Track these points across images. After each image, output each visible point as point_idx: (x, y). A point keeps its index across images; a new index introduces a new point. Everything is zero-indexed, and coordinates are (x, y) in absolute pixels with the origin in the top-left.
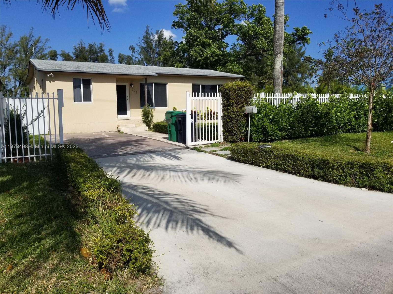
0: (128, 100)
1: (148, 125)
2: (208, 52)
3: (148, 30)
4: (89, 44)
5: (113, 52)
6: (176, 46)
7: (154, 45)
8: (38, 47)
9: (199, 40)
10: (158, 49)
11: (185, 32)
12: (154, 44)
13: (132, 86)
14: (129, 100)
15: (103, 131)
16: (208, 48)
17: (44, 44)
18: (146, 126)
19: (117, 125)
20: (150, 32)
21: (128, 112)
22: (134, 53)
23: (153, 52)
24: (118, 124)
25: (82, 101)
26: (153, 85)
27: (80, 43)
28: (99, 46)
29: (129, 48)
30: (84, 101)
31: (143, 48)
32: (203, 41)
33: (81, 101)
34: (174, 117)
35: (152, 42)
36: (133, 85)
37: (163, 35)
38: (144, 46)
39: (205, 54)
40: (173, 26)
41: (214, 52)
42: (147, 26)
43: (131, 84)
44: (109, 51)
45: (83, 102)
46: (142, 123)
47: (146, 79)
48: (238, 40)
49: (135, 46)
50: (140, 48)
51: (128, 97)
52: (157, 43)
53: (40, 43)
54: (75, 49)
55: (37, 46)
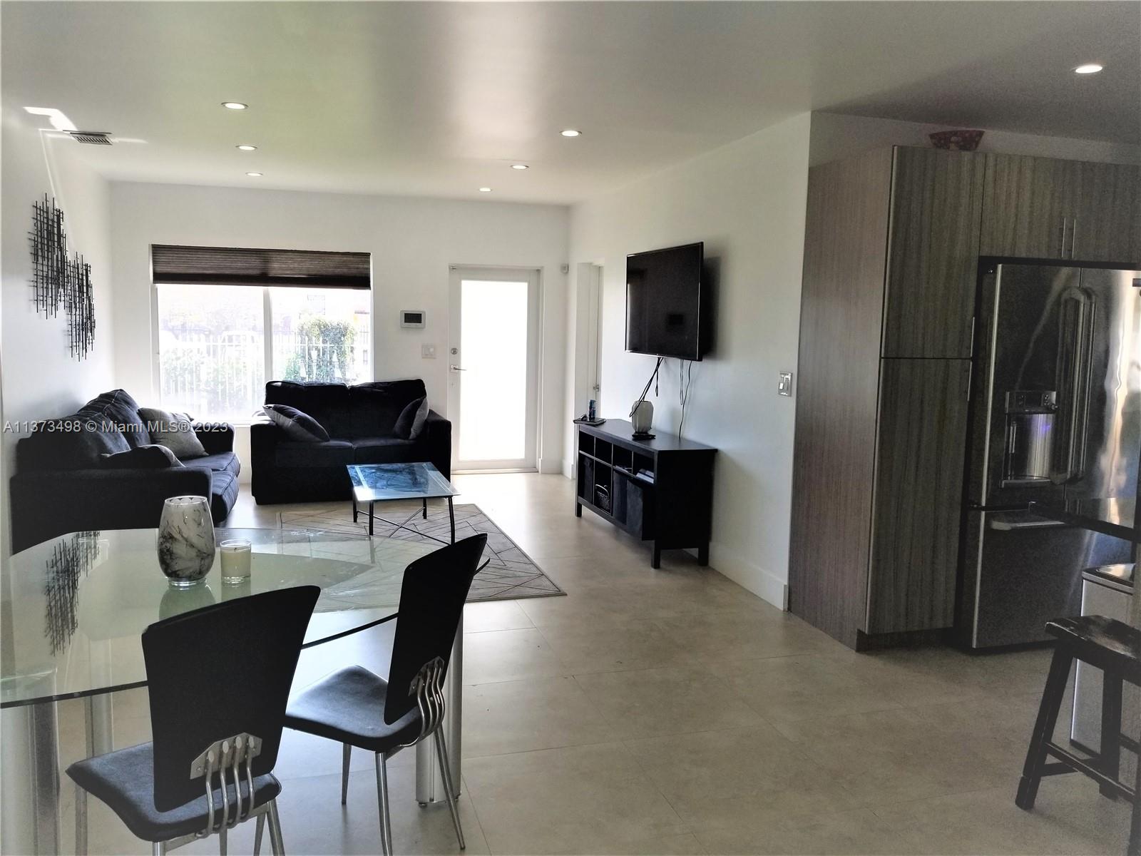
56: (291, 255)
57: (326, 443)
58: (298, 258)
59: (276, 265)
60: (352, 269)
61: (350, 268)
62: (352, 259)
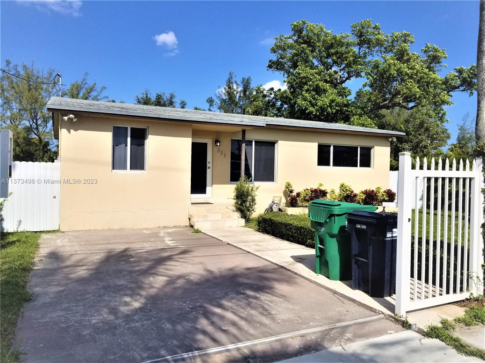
0: (209, 168)
1: (244, 216)
2: (324, 101)
3: (232, 78)
4: (157, 94)
5: (185, 105)
6: (272, 94)
7: (237, 97)
8: (92, 96)
9: (311, 82)
10: (243, 101)
11: (286, 75)
12: (238, 95)
13: (218, 144)
14: (211, 168)
15: (162, 225)
16: (323, 95)
17: (100, 93)
18: (241, 217)
19: (189, 215)
20: (233, 80)
21: (208, 189)
22: (212, 107)
23: (236, 105)
24: (190, 213)
25: (127, 169)
26: (254, 143)
27: (145, 93)
28: (169, 96)
29: (207, 101)
30: (131, 169)
31: (224, 101)
32: (317, 85)
33: (125, 168)
34: (336, 218)
35: (235, 93)
36: (219, 142)
37: (249, 83)
38: (224, 97)
39: (320, 103)
40: (270, 66)
41: (332, 101)
42: (230, 72)
43: (217, 141)
44: (180, 103)
45: (128, 172)
46: (234, 211)
47: (244, 132)
48: (364, 86)
49: (214, 98)
50: (220, 100)
51: (209, 163)
52: (242, 95)
53: (94, 92)
54: (138, 100)
55: (90, 95)
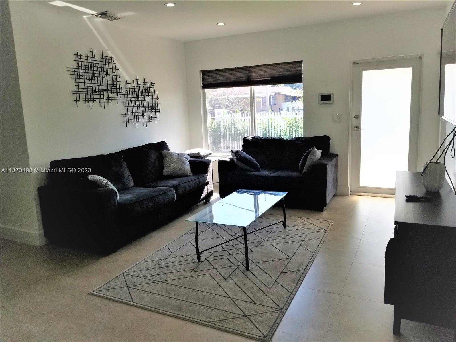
56: (261, 68)
57: (256, 173)
58: (264, 69)
59: (253, 74)
60: (292, 71)
61: (291, 71)
62: (292, 66)
